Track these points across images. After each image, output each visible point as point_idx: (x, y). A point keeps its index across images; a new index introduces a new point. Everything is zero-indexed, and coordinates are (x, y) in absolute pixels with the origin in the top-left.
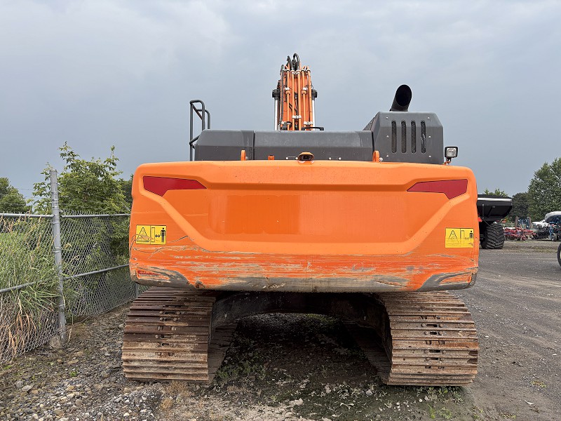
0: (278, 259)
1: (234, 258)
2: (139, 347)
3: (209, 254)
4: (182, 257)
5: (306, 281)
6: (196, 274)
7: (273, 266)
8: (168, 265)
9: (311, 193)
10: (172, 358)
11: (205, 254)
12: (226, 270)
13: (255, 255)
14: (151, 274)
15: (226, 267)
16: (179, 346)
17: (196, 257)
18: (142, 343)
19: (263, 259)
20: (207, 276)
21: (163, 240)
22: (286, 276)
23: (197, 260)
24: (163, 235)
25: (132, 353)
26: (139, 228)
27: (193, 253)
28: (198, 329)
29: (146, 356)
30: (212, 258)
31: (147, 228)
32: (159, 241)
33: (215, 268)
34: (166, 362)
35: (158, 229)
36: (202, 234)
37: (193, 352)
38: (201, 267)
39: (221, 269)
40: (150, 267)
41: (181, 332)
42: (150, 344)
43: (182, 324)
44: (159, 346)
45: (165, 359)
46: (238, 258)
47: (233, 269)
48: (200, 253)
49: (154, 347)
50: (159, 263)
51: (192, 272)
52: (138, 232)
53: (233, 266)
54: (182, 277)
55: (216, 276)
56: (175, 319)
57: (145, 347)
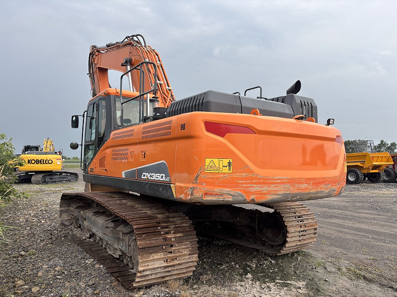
0: (299, 181)
1: (277, 181)
2: (151, 258)
3: (262, 179)
4: (244, 182)
5: (308, 194)
6: (252, 194)
7: (297, 185)
8: (233, 187)
9: (308, 140)
10: (176, 262)
11: (260, 179)
12: (271, 189)
13: (288, 179)
14: (217, 195)
15: (272, 188)
16: (179, 252)
17: (254, 181)
18: (153, 255)
19: (292, 181)
20: (259, 194)
21: (229, 169)
22: (301, 191)
23: (254, 183)
24: (230, 166)
25: (146, 264)
26: (208, 161)
27: (251, 179)
28: (190, 237)
29: (157, 264)
30: (265, 181)
31: (216, 161)
32: (226, 170)
33: (265, 188)
34: (171, 266)
35: (226, 162)
36: (255, 165)
37: (189, 254)
38: (257, 188)
39: (268, 189)
40: (217, 190)
41: (179, 241)
42: (159, 254)
43: (179, 235)
44: (166, 255)
45: (171, 264)
46: (280, 181)
47: (276, 189)
48: (256, 179)
49: (162, 256)
50: (225, 187)
51: (250, 192)
52: (207, 163)
53: (276, 187)
54: (242, 196)
55: (264, 194)
56: (172, 232)
57: (156, 257)
